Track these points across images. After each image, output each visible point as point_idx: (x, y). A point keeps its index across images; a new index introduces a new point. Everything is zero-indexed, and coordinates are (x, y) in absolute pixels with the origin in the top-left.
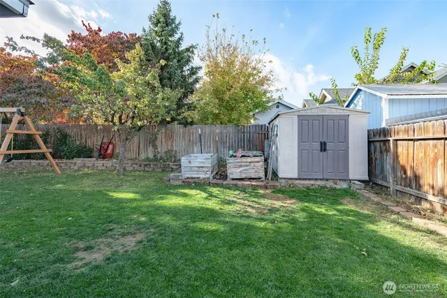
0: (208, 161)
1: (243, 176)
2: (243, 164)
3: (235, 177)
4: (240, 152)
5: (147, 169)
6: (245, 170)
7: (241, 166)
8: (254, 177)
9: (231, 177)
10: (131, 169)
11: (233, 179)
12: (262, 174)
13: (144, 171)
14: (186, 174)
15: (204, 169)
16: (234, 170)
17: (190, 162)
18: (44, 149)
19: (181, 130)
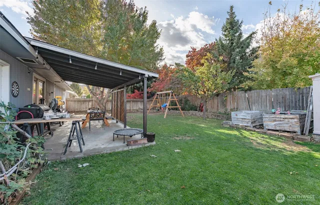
0: (249, 115)
1: (278, 128)
2: (277, 119)
3: (270, 128)
4: (279, 110)
5: (218, 118)
6: (280, 124)
7: (275, 121)
8: (288, 130)
9: (267, 127)
10: (211, 117)
11: (269, 130)
12: (297, 129)
13: (217, 119)
14: (234, 122)
15: (245, 120)
16: (269, 123)
17: (237, 115)
18: (179, 106)
19: (243, 95)
